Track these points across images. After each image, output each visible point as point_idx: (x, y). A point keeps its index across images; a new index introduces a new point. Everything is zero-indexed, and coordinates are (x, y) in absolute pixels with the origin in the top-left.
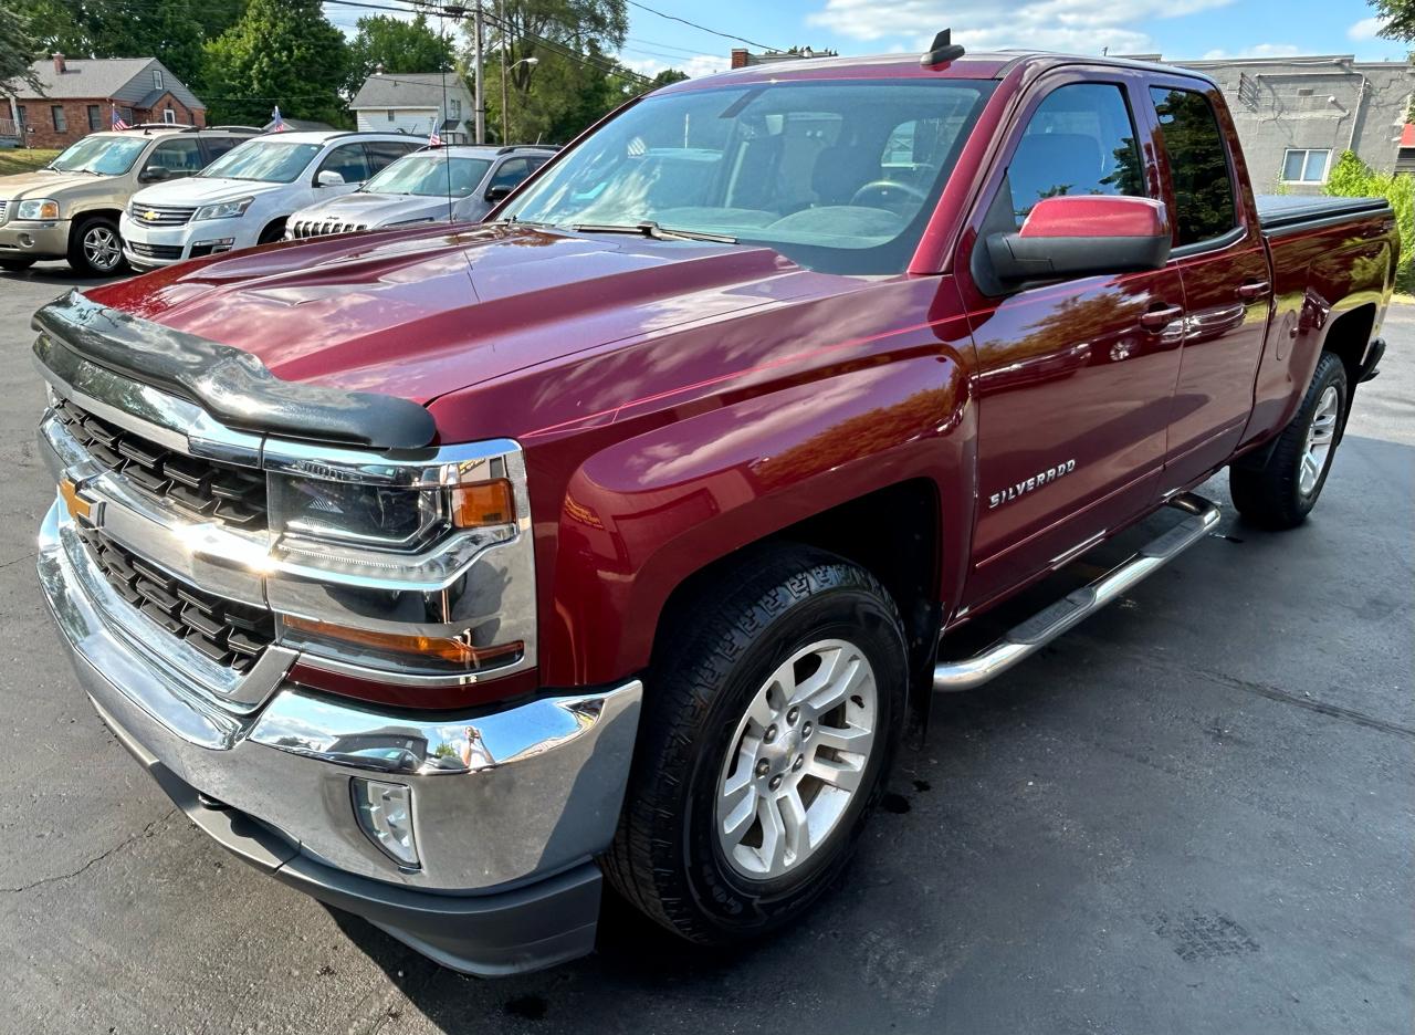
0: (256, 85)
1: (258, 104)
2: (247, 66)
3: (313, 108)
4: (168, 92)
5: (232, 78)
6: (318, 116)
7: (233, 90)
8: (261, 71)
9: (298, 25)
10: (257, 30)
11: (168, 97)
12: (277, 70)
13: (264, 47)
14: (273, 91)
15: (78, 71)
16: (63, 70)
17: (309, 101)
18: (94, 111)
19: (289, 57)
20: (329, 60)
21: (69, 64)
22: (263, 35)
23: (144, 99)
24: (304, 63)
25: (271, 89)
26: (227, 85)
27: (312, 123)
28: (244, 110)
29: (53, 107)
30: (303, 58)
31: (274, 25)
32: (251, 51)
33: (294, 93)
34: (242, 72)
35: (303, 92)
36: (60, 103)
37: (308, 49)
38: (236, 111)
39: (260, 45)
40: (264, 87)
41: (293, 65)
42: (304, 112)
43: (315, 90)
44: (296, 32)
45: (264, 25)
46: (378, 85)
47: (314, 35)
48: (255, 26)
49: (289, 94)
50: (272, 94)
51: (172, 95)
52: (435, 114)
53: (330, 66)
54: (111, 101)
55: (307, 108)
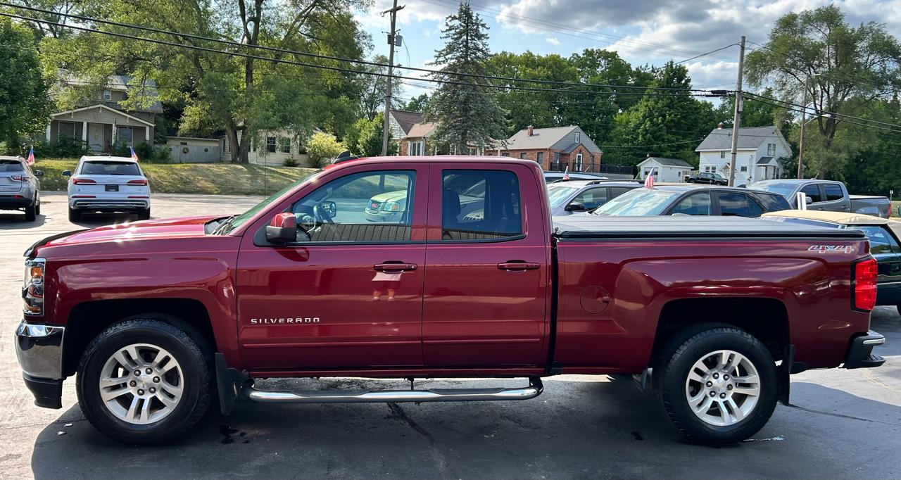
0: (640, 138)
1: (641, 149)
2: (637, 127)
3: (676, 151)
4: (582, 144)
5: (627, 135)
6: (678, 156)
7: (627, 141)
8: (645, 130)
9: (672, 102)
10: (647, 106)
11: (581, 147)
12: (655, 128)
13: (649, 115)
14: (651, 141)
15: (538, 135)
16: (531, 135)
17: (673, 146)
18: (540, 156)
19: (663, 121)
20: (690, 121)
21: (535, 132)
22: (649, 109)
23: (566, 150)
24: (673, 124)
25: (649, 140)
26: (624, 139)
27: (674, 160)
28: (632, 153)
29: (522, 154)
30: (672, 121)
31: (656, 103)
32: (641, 118)
33: (663, 142)
34: (634, 131)
35: (669, 141)
36: (525, 152)
37: (676, 115)
38: (627, 153)
39: (647, 115)
40: (645, 139)
41: (666, 125)
42: (668, 153)
43: (677, 140)
44: (670, 106)
45: (651, 103)
46: (716, 137)
47: (681, 107)
48: (645, 104)
49: (660, 143)
50: (650, 143)
51: (583, 146)
52: (754, 153)
53: (692, 125)
54: (549, 150)
55: (671, 151)
